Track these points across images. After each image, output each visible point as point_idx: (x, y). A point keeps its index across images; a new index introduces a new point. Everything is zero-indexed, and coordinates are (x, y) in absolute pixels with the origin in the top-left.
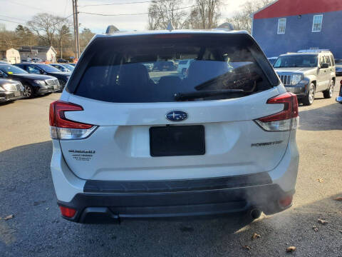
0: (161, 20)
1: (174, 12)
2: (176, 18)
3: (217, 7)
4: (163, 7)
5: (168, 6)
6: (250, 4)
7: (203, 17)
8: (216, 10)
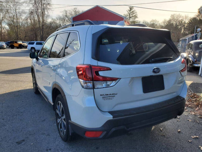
0: (7, 15)
1: (17, 11)
2: (18, 15)
3: (47, 11)
4: (8, 6)
5: (12, 6)
6: (66, 11)
7: (38, 16)
8: (46, 13)
